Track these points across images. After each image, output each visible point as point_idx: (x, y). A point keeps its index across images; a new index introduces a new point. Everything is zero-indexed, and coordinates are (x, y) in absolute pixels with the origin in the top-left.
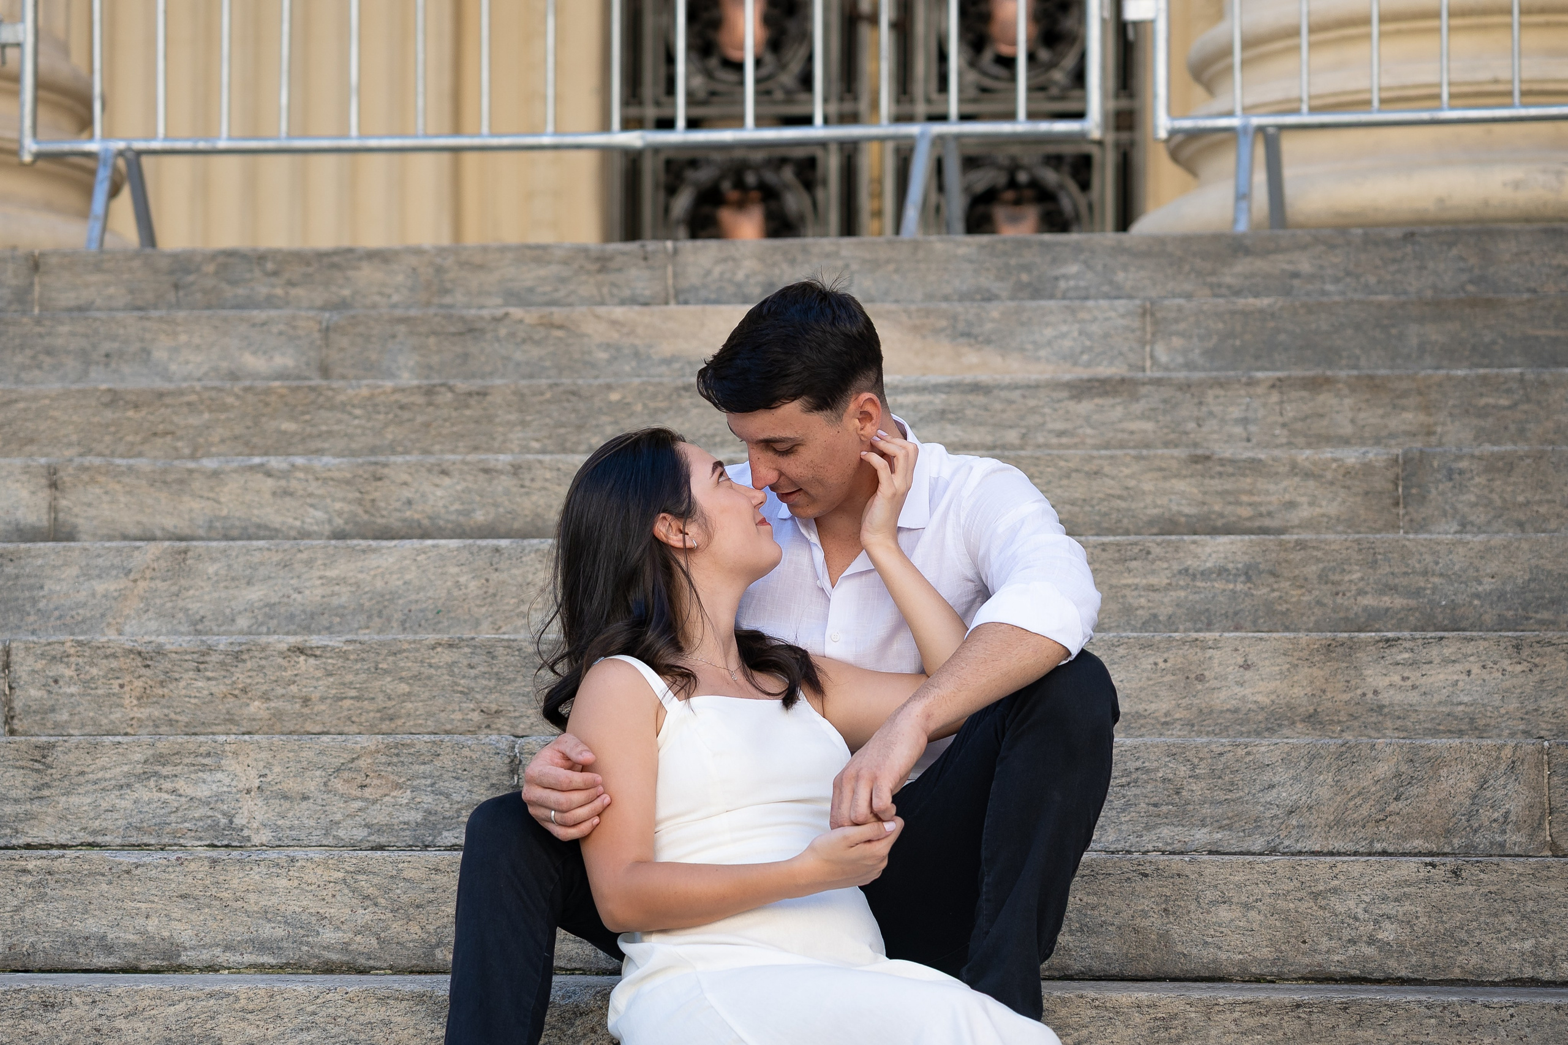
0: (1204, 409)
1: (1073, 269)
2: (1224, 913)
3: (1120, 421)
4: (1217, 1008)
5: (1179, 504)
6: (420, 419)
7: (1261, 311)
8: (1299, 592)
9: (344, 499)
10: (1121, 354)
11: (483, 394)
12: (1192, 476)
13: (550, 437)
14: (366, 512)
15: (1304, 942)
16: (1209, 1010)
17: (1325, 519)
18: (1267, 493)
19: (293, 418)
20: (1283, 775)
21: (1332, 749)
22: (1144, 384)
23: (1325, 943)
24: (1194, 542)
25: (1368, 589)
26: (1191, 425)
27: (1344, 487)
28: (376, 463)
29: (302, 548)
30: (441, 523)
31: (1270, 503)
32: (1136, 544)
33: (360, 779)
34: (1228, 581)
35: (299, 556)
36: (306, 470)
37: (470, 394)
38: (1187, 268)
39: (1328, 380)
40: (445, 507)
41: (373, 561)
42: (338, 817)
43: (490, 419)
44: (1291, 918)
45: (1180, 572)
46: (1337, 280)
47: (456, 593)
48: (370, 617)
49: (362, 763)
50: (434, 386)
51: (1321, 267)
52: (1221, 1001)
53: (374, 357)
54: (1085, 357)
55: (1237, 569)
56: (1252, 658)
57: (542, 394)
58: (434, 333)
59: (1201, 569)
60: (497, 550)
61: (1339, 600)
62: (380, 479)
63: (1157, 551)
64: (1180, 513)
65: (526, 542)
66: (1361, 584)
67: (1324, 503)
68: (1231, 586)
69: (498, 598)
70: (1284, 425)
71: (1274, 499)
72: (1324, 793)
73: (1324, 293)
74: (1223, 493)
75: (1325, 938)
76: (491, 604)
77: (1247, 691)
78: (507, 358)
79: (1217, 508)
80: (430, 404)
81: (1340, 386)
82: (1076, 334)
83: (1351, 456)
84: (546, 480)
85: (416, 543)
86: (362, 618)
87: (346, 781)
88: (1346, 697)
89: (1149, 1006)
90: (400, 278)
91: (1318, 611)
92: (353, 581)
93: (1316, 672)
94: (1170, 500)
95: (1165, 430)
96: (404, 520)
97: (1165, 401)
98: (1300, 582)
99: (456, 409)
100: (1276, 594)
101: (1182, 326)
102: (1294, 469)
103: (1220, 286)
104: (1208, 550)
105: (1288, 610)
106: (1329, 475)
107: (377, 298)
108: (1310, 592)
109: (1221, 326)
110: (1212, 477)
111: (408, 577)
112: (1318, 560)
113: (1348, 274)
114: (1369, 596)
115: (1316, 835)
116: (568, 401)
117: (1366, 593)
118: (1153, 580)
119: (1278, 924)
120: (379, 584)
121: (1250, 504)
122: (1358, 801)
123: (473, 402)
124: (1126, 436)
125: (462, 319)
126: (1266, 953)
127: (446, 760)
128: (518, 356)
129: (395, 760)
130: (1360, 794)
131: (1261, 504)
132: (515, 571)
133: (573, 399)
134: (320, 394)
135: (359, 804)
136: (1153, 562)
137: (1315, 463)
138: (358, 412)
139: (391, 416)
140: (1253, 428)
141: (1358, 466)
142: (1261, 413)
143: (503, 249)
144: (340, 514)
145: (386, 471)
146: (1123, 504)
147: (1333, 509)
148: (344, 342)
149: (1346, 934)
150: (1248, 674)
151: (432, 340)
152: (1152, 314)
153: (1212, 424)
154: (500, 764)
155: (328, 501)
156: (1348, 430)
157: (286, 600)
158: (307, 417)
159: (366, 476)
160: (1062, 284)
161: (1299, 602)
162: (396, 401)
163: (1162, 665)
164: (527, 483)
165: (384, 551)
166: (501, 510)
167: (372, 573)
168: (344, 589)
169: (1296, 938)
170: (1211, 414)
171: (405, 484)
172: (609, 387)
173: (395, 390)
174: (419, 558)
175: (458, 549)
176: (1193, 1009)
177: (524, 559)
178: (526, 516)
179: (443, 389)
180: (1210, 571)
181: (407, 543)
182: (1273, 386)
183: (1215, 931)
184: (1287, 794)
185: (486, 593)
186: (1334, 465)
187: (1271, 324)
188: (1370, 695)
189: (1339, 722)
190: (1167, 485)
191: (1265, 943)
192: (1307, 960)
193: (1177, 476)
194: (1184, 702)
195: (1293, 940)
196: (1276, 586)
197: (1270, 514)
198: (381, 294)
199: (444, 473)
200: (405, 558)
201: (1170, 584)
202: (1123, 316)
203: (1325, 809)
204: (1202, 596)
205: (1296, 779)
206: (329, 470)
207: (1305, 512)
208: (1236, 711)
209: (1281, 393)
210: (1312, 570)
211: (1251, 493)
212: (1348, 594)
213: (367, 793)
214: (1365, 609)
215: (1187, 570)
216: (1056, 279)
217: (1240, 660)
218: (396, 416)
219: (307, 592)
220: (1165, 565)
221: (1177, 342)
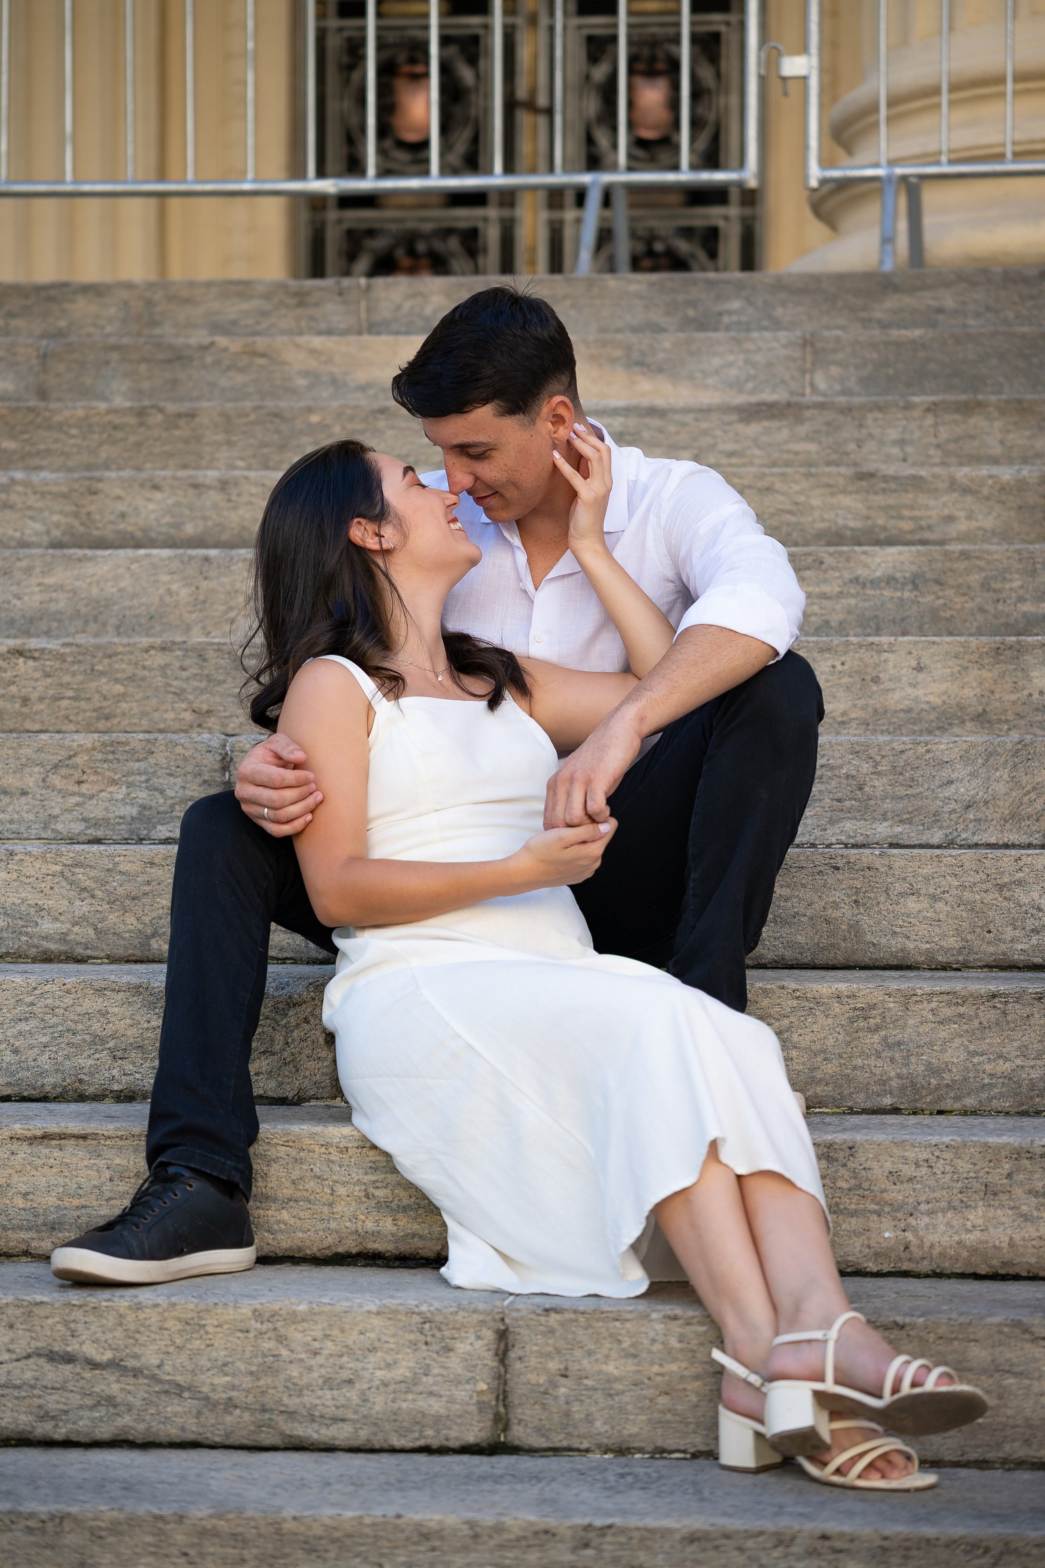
0: (864, 431)
1: (736, 305)
2: (912, 904)
3: (786, 442)
4: (915, 998)
5: (845, 518)
6: (132, 439)
7: (913, 342)
8: (963, 599)
9: (61, 512)
10: (783, 382)
11: (191, 415)
12: (857, 492)
13: (254, 456)
14: (82, 524)
15: (989, 932)
16: (907, 999)
17: (981, 532)
18: (927, 507)
19: (12, 437)
20: (961, 772)
21: (1009, 746)
22: (808, 407)
23: (1009, 933)
24: (865, 553)
25: (1028, 596)
26: (852, 446)
27: (999, 502)
28: (91, 478)
29: (21, 556)
30: (153, 535)
31: (930, 517)
32: (810, 554)
33: (77, 775)
34: (896, 589)
35: (19, 564)
36: (26, 484)
37: (179, 416)
38: (840, 303)
39: (979, 404)
40: (157, 520)
41: (89, 569)
42: (57, 811)
43: (198, 439)
44: (977, 909)
45: (851, 581)
46: (978, 315)
47: (168, 600)
48: (86, 622)
49: (80, 760)
50: (145, 408)
51: (964, 303)
52: (919, 992)
53: (89, 381)
54: (750, 385)
55: (905, 578)
56: (925, 661)
57: (247, 415)
58: (145, 360)
59: (871, 578)
60: (207, 559)
61: (1000, 607)
62: (95, 493)
63: (829, 561)
64: (846, 527)
65: (234, 552)
66: (1021, 592)
67: (980, 517)
68: (899, 594)
69: (207, 605)
70: (938, 446)
71: (933, 513)
72: (1000, 788)
73: (965, 326)
74: (886, 508)
75: (1010, 928)
76: (201, 611)
77: (920, 692)
78: (212, 385)
79: (880, 522)
80: (141, 424)
81: (991, 409)
82: (741, 363)
83: (1006, 473)
84: (252, 495)
85: (130, 552)
86: (79, 623)
87: (64, 777)
88: (1013, 697)
89: (848, 997)
90: (113, 311)
91: (980, 617)
92: (70, 587)
93: (985, 674)
94: (837, 515)
95: (828, 451)
96: (118, 532)
97: (828, 424)
98: (964, 590)
99: (166, 429)
100: (941, 602)
101: (840, 356)
102: (953, 485)
103: (870, 320)
104: (877, 560)
105: (952, 616)
106: (985, 491)
107: (92, 329)
108: (973, 599)
109: (875, 355)
110: (876, 493)
111: (122, 584)
112: (981, 569)
113: (988, 309)
114: (1028, 604)
115: (992, 828)
116: (271, 422)
117: (1025, 600)
118: (826, 588)
119: (964, 914)
120: (95, 591)
121: (911, 519)
122: (1033, 796)
123: (182, 422)
124: (791, 456)
125: (171, 347)
126: (952, 942)
127: (160, 758)
128: (223, 382)
129: (111, 757)
130: (1034, 789)
131: (921, 518)
132: (224, 580)
133: (277, 421)
134: (38, 415)
135: (76, 799)
136: (825, 572)
137: (972, 480)
138: (74, 431)
139: (105, 436)
140: (909, 449)
141: (1012, 483)
142: (917, 434)
143: (209, 284)
144: (57, 525)
145: (100, 486)
146: (792, 519)
147: (988, 523)
148: (61, 368)
149: (1030, 924)
150: (921, 676)
151: (143, 367)
152: (812, 345)
153: (872, 445)
154: (212, 761)
155: (46, 513)
156: (997, 450)
157: (5, 606)
158: (26, 436)
159: (82, 490)
160: (726, 319)
161: (962, 609)
162: (110, 422)
163: (839, 667)
164: (234, 497)
165: (99, 560)
166: (210, 523)
167: (88, 580)
168: (62, 596)
169: (981, 928)
170: (871, 436)
171: (119, 498)
172: (310, 410)
173: (109, 412)
174: (133, 567)
175: (170, 558)
176: (891, 999)
177: (233, 568)
178: (233, 529)
179: (153, 411)
180: (880, 580)
181: (121, 552)
182: (928, 410)
183: (904, 921)
184: (965, 790)
185: (196, 599)
186: (990, 482)
187: (922, 354)
188: (1036, 696)
189: (1007, 721)
190: (834, 501)
191: (951, 933)
192: (992, 949)
193: (844, 491)
194: (860, 703)
195: (978, 930)
196: (940, 594)
197: (930, 528)
198: (94, 325)
199: (156, 487)
200: (119, 567)
201: (841, 593)
202: (785, 347)
203: (1001, 803)
204: (872, 603)
205: (973, 775)
206: (47, 484)
207: (963, 526)
208: (909, 710)
209: (936, 416)
210: (975, 578)
211: (912, 508)
212: (1009, 601)
213: (84, 788)
214: (1025, 615)
215: (857, 579)
216: (720, 314)
217: (914, 663)
218: (110, 436)
219: (26, 598)
220: (837, 574)
221: (835, 370)
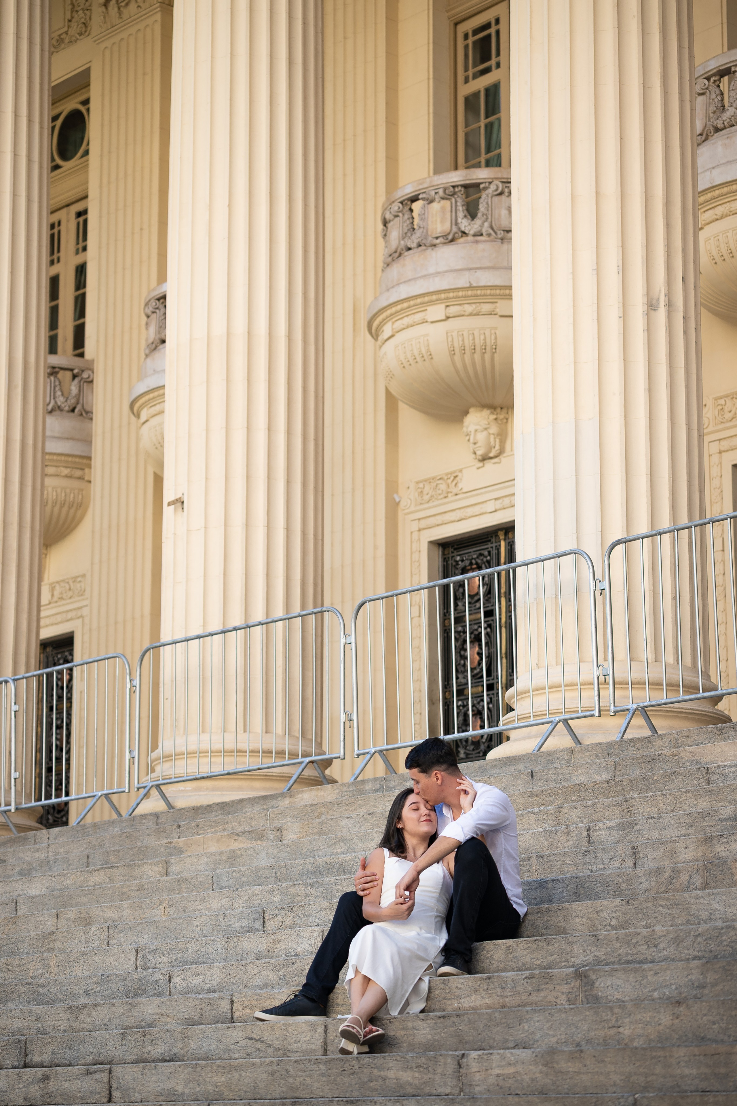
2: (577, 920)
72: (653, 884)
149: (604, 923)
184: (644, 886)
